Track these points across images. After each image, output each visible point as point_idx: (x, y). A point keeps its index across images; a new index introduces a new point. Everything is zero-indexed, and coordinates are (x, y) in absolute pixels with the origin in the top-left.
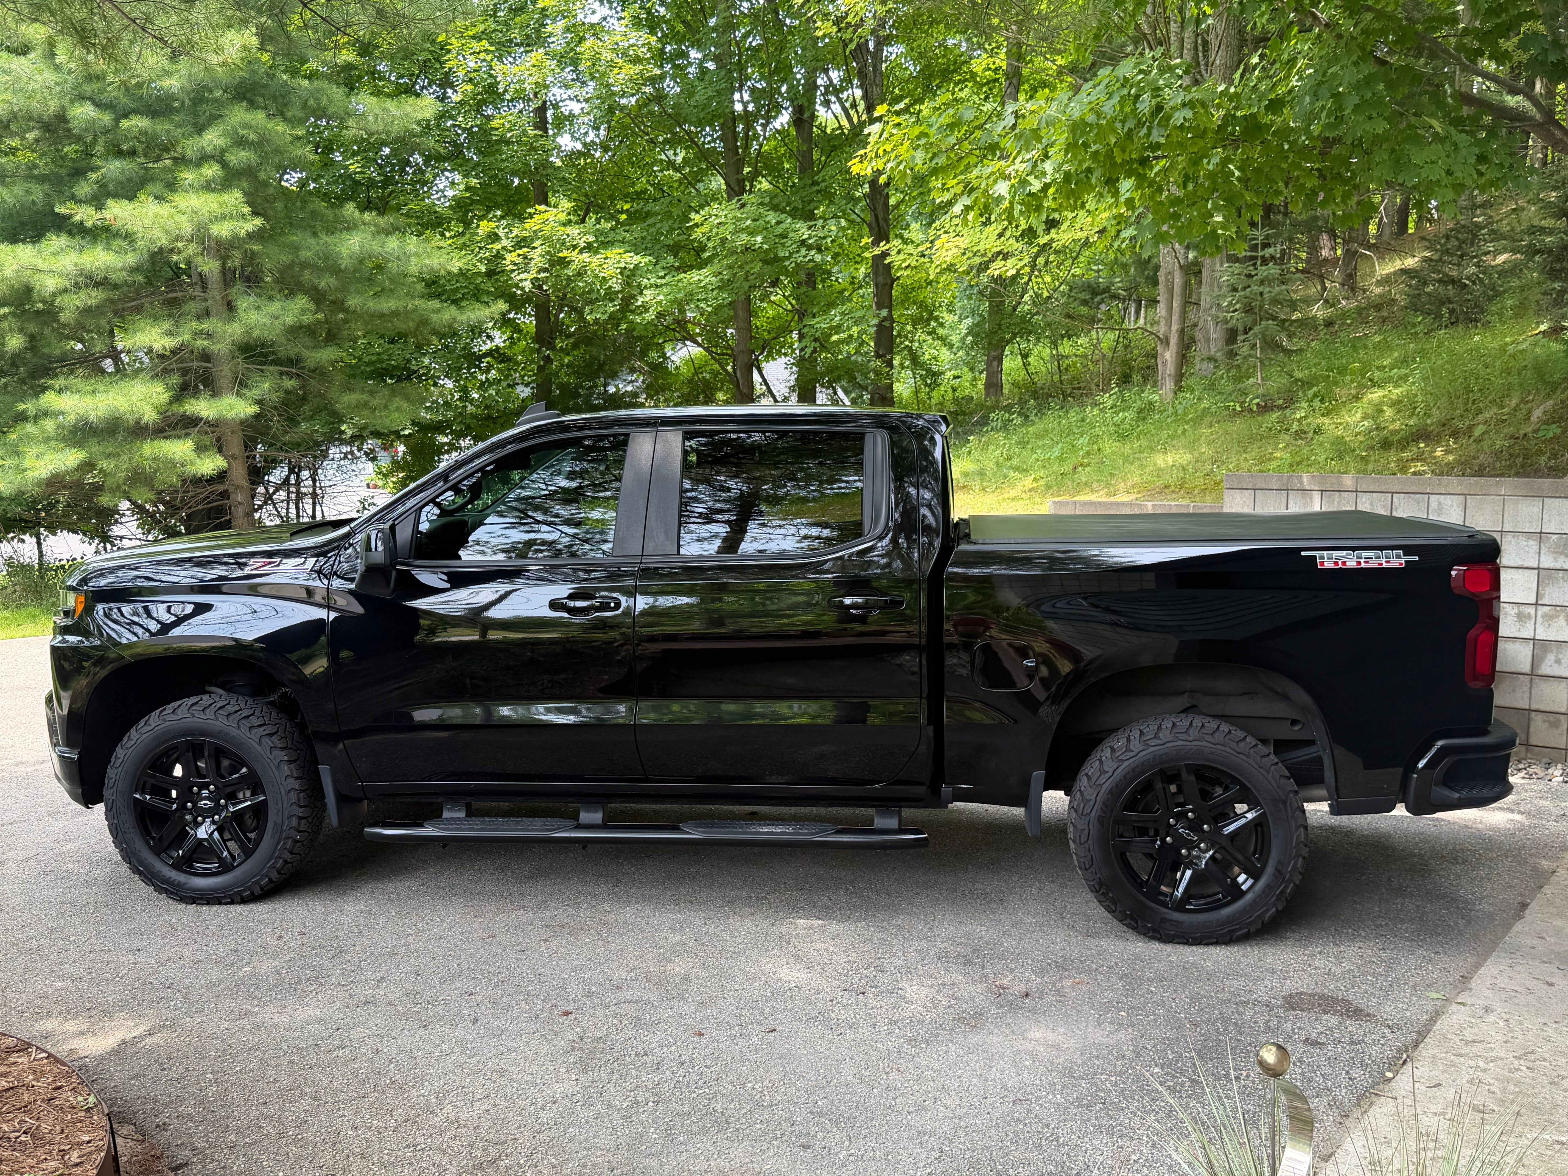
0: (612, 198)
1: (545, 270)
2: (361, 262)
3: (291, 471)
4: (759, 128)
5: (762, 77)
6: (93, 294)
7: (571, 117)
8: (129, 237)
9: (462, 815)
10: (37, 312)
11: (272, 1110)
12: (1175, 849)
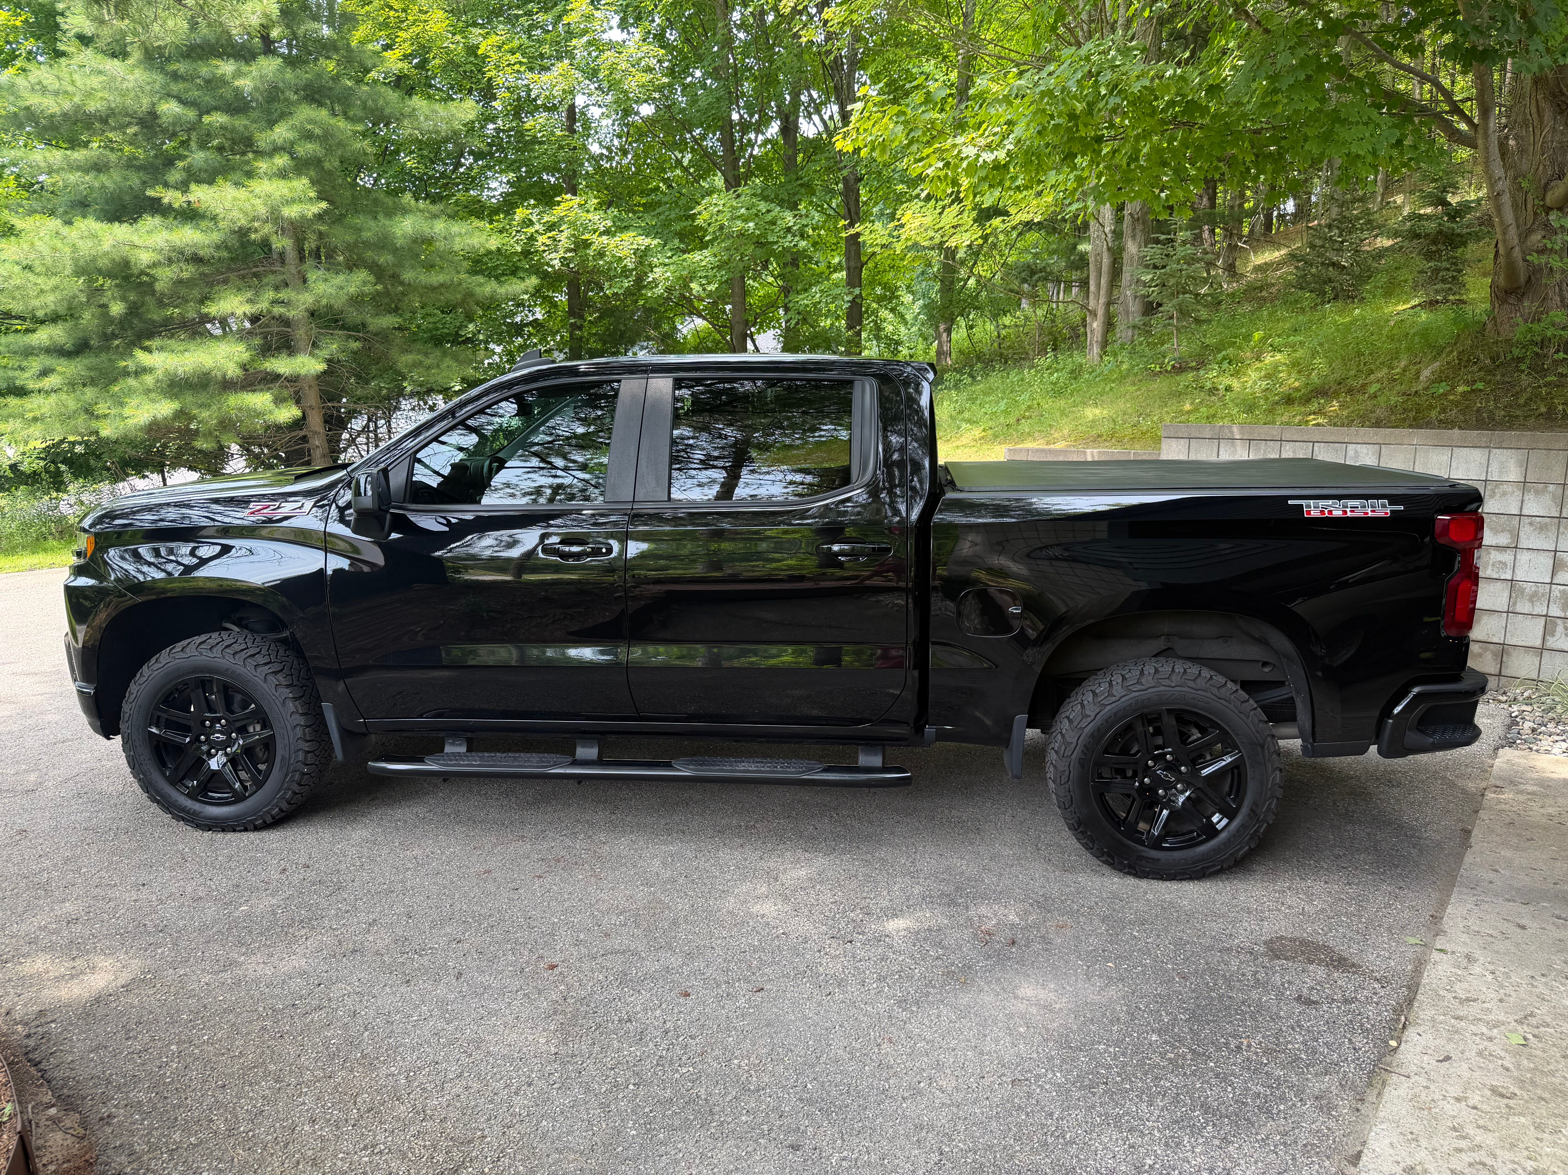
0: (631, 194)
1: (570, 250)
2: (413, 240)
3: (370, 420)
5: (755, 91)
6: (185, 268)
8: (213, 218)
9: (463, 749)
10: (139, 284)
11: (227, 1096)
12: (1152, 789)
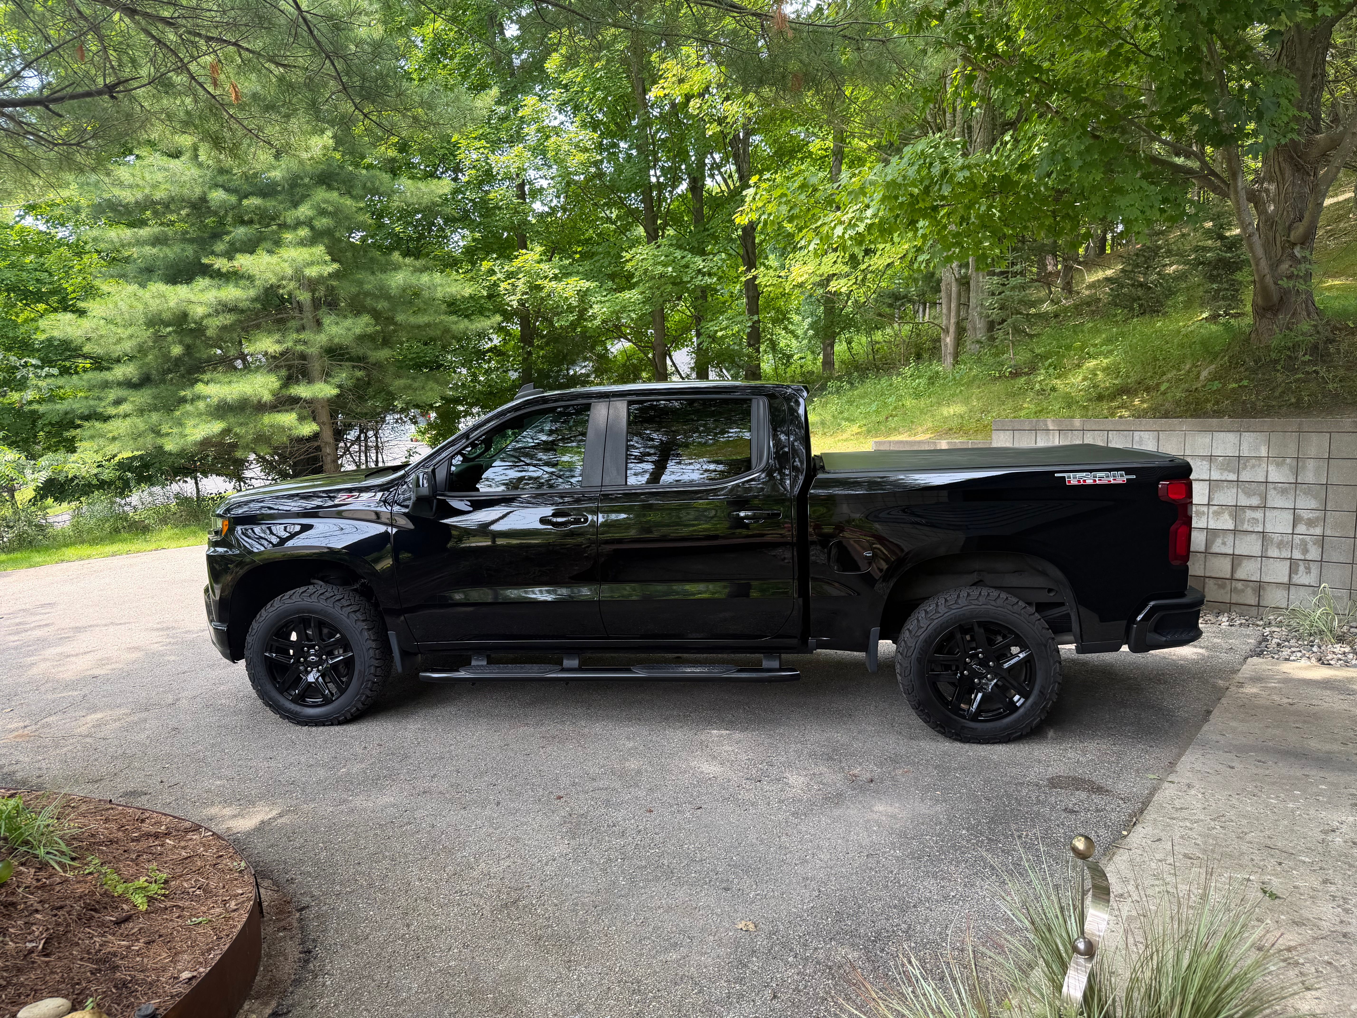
0: (570, 244)
1: (526, 293)
2: (404, 291)
3: (361, 431)
4: (667, 194)
5: (668, 159)
6: (228, 317)
7: (541, 190)
8: (251, 278)
9: (485, 663)
10: (191, 330)
11: (364, 868)
12: (970, 678)
